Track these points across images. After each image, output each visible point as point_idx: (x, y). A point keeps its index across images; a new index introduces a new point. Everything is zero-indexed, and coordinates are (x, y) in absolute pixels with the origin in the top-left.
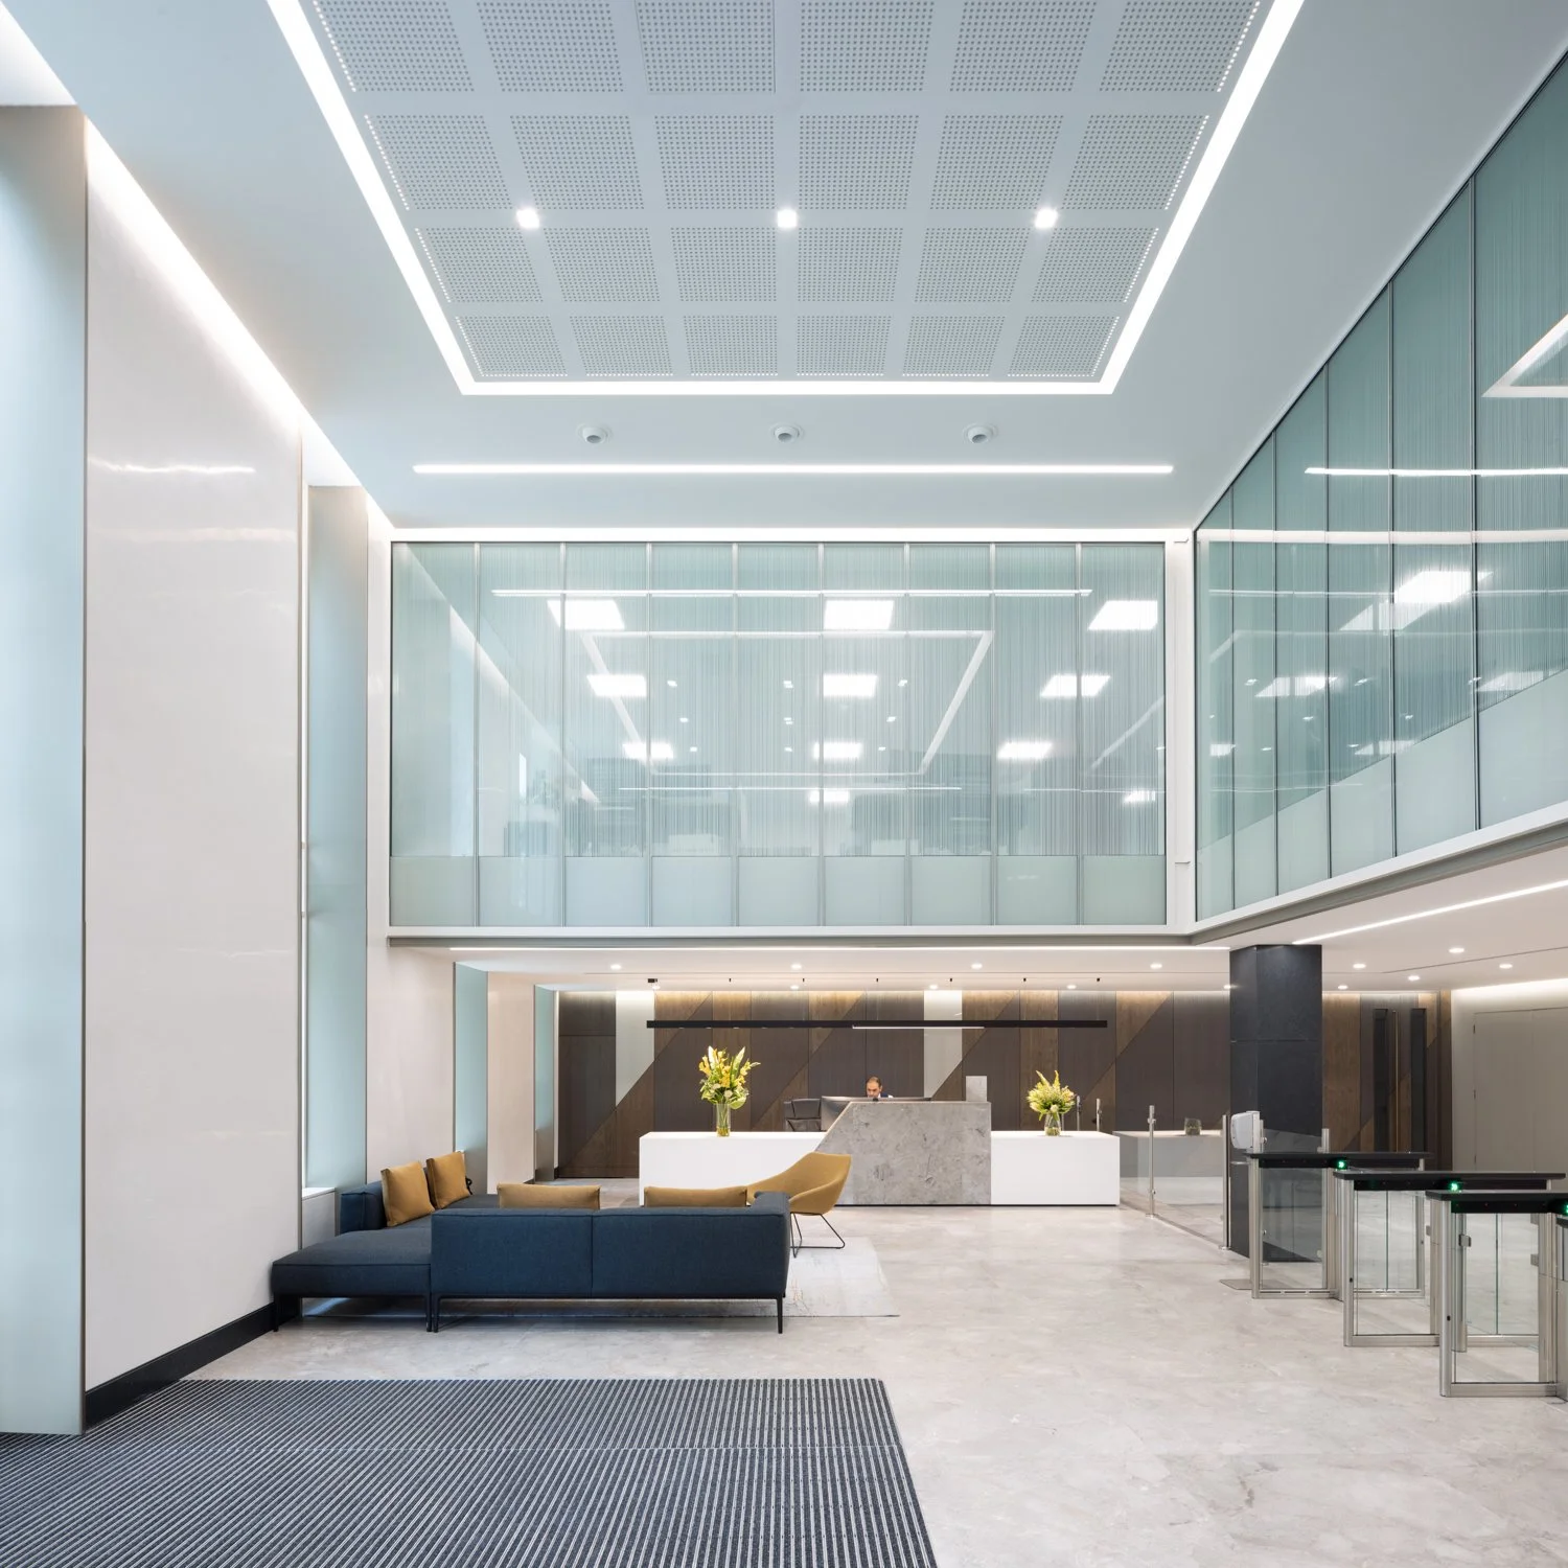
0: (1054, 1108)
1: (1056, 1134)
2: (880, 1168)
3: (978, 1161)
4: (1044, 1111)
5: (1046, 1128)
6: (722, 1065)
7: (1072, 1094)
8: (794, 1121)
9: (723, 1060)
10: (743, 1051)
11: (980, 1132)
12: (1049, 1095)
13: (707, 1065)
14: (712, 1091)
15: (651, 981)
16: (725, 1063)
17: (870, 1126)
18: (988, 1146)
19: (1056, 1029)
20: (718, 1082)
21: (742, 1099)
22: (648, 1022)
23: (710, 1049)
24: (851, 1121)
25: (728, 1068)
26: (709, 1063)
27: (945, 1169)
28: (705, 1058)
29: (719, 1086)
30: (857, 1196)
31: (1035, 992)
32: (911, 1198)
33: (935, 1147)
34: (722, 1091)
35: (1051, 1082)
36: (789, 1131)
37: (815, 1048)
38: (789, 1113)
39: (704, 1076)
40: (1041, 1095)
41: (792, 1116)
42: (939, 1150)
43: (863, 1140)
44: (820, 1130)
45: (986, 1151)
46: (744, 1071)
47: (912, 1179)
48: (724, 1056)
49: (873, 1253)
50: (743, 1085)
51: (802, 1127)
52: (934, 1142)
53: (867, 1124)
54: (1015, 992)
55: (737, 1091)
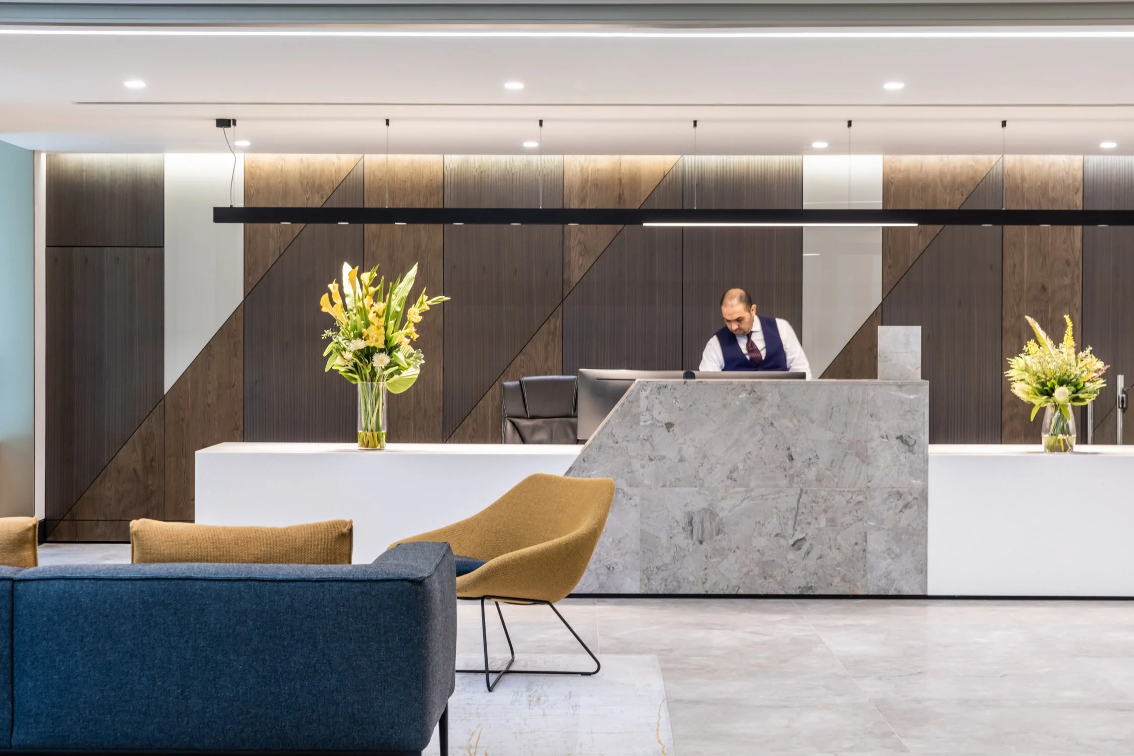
0: (1062, 394)
1: (1066, 448)
2: (696, 520)
3: (901, 504)
4: (1039, 401)
5: (1045, 437)
6: (368, 301)
7: (1100, 365)
8: (523, 423)
9: (372, 290)
10: (413, 272)
11: (906, 442)
12: (1052, 366)
13: (338, 301)
14: (348, 355)
15: (223, 123)
16: (375, 298)
17: (675, 429)
18: (923, 474)
19: (1078, 229)
20: (360, 336)
21: (412, 373)
22: (216, 210)
23: (347, 268)
24: (636, 418)
25: (380, 306)
26: (343, 296)
27: (832, 522)
28: (333, 287)
29: (360, 344)
30: (647, 577)
31: (1035, 160)
32: (760, 581)
33: (812, 474)
34: (367, 354)
35: (1057, 340)
36: (513, 442)
37: (576, 275)
38: (513, 407)
39: (330, 322)
40: (1035, 367)
41: (520, 411)
42: (819, 480)
43: (663, 458)
44: (577, 442)
45: (917, 483)
46: (415, 314)
47: (760, 542)
48: (375, 283)
49: (657, 684)
50: (414, 344)
51: (542, 435)
52: (809, 463)
53: (669, 426)
54: (995, 158)
55: (400, 356)
